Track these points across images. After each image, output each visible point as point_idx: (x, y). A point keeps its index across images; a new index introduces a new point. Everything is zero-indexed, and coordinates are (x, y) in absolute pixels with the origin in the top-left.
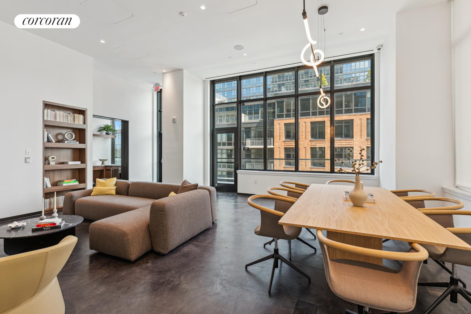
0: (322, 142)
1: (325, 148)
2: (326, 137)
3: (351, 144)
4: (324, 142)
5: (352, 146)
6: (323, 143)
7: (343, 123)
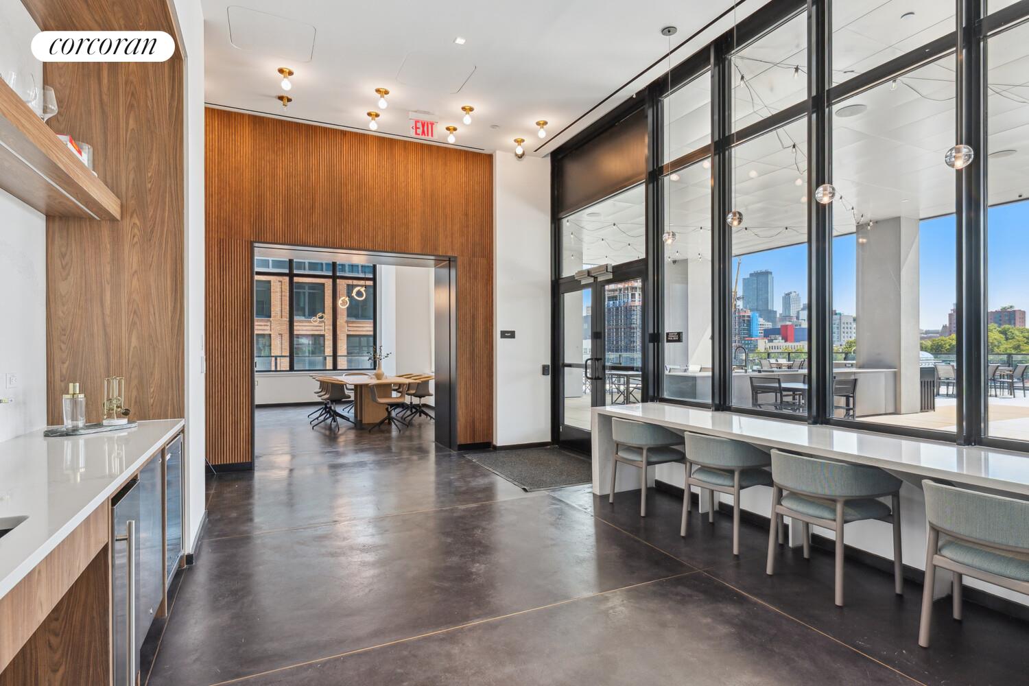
0: (266, 323)
1: (270, 335)
2: (273, 314)
3: (320, 328)
4: (269, 324)
5: (322, 333)
6: (267, 325)
7: (307, 288)
